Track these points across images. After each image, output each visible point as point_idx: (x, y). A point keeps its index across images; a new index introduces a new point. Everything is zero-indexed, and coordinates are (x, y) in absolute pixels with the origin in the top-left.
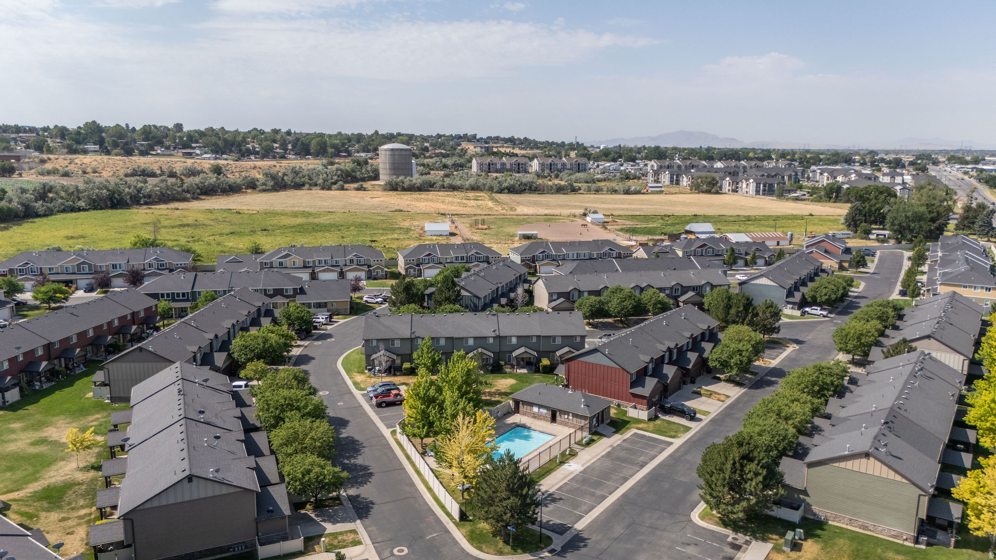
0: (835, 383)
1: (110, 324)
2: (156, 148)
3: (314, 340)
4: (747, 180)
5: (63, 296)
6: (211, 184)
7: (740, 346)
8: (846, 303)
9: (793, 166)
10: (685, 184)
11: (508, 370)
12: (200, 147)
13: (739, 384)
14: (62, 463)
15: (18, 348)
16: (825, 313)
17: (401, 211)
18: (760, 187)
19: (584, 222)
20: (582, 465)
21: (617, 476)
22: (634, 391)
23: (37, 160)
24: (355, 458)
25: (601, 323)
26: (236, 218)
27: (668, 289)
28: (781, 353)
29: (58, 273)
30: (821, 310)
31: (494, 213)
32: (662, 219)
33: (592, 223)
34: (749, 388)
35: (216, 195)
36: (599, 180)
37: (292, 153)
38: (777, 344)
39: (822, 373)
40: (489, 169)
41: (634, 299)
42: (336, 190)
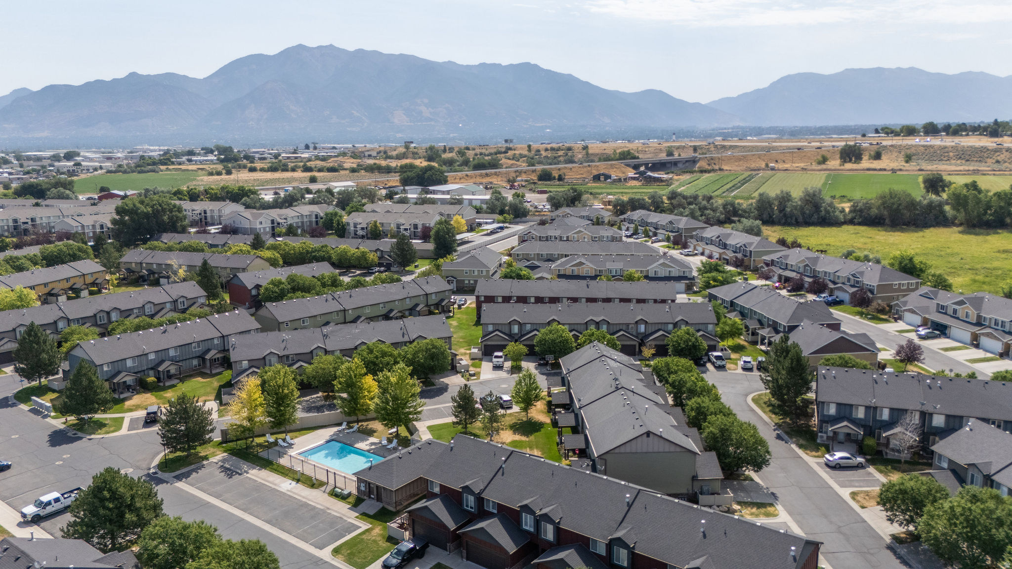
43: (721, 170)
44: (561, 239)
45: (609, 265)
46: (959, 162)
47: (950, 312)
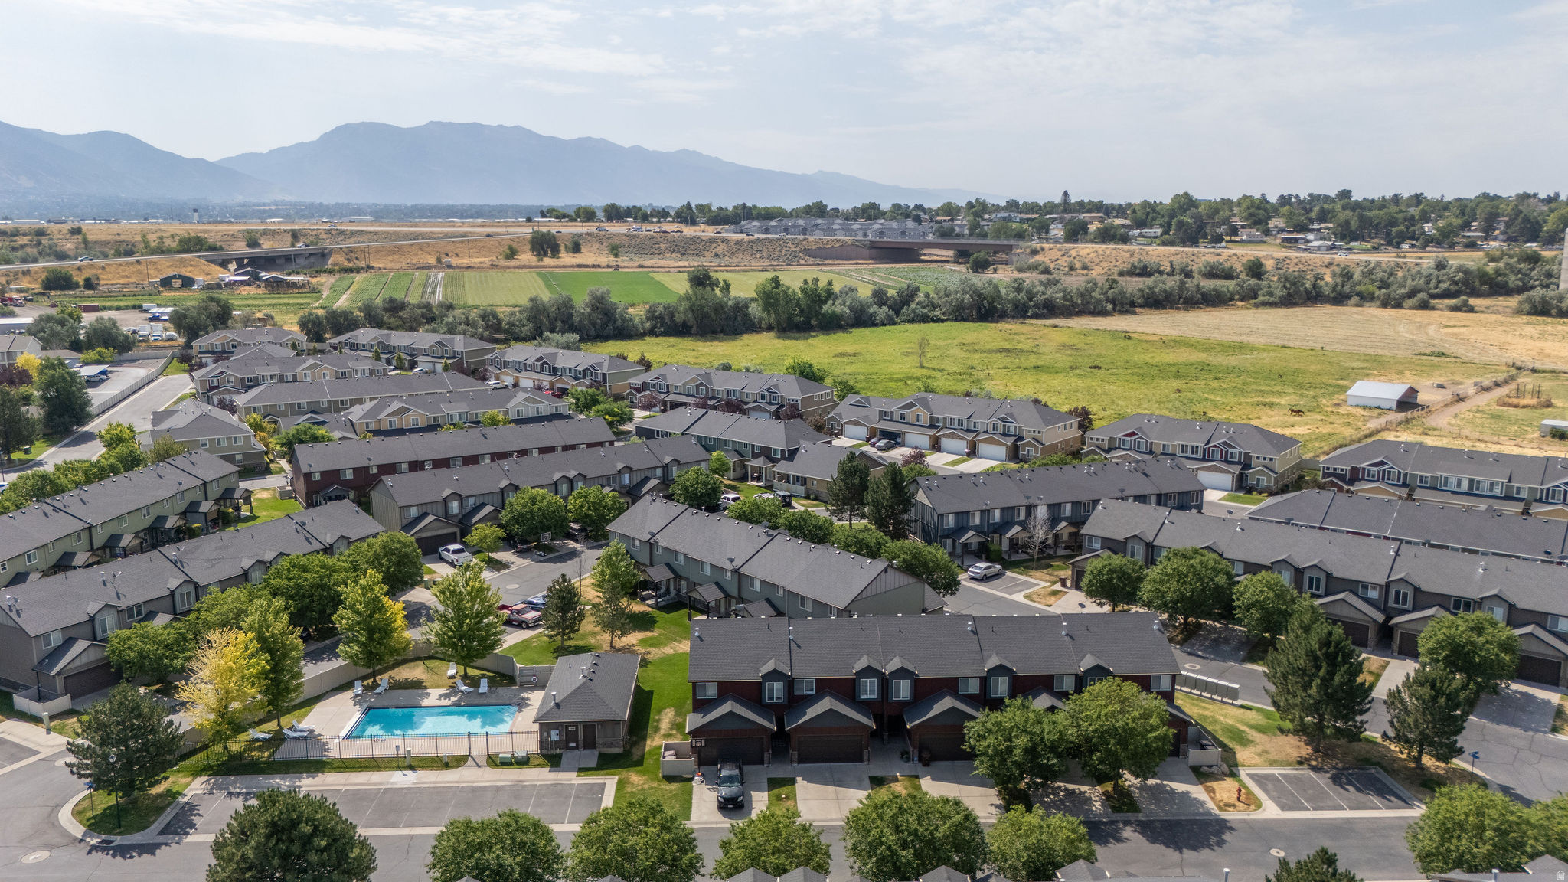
1: (522, 453)
2: (1244, 231)
23: (1028, 250)
27: (1374, 586)
29: (681, 394)
42: (1411, 308)
43: (369, 268)
44: (282, 379)
45: (446, 408)
46: (674, 255)
47: (897, 417)
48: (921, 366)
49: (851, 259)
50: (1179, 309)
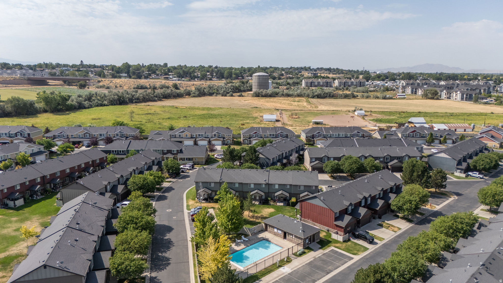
0: (465, 229)
1: (79, 166)
2: (152, 75)
3: (180, 179)
4: (456, 92)
5: (70, 150)
6: (168, 93)
7: (411, 198)
8: (498, 170)
9: (488, 84)
10: (420, 94)
11: (272, 203)
12: (173, 74)
13: (410, 221)
14: (22, 242)
15: (26, 178)
16: (481, 176)
17: (257, 108)
18: (464, 96)
19: (353, 115)
20: (292, 269)
21: (310, 278)
22: (336, 223)
23: (96, 81)
24: (165, 252)
25: (340, 176)
26: (174, 111)
27: (382, 158)
28: (444, 201)
29: (75, 138)
30: (479, 174)
31: (306, 109)
32: (399, 114)
33: (358, 116)
34: (416, 224)
35: (170, 99)
36: (371, 91)
37: (215, 77)
38: (444, 195)
39: (456, 222)
40: (311, 85)
41: (358, 164)
42: (229, 96)
47: (178, 136)
48: (132, 121)
49: (19, 84)
50: (172, 99)
